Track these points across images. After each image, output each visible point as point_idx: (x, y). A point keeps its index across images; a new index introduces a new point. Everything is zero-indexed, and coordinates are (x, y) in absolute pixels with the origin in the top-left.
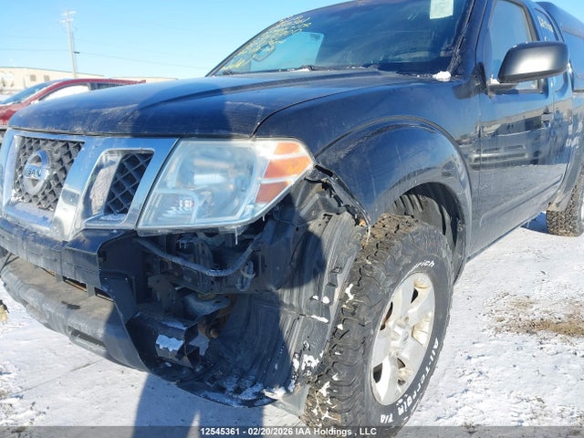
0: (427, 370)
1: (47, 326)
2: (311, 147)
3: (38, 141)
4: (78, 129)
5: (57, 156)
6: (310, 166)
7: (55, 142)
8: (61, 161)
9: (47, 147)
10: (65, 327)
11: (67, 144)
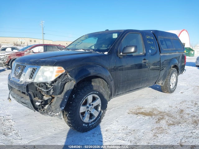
0: (99, 117)
1: (18, 102)
2: (65, 68)
3: (19, 65)
4: (26, 63)
5: (22, 68)
6: (64, 71)
7: (22, 65)
8: (22, 69)
9: (20, 67)
10: (20, 101)
11: (24, 66)
